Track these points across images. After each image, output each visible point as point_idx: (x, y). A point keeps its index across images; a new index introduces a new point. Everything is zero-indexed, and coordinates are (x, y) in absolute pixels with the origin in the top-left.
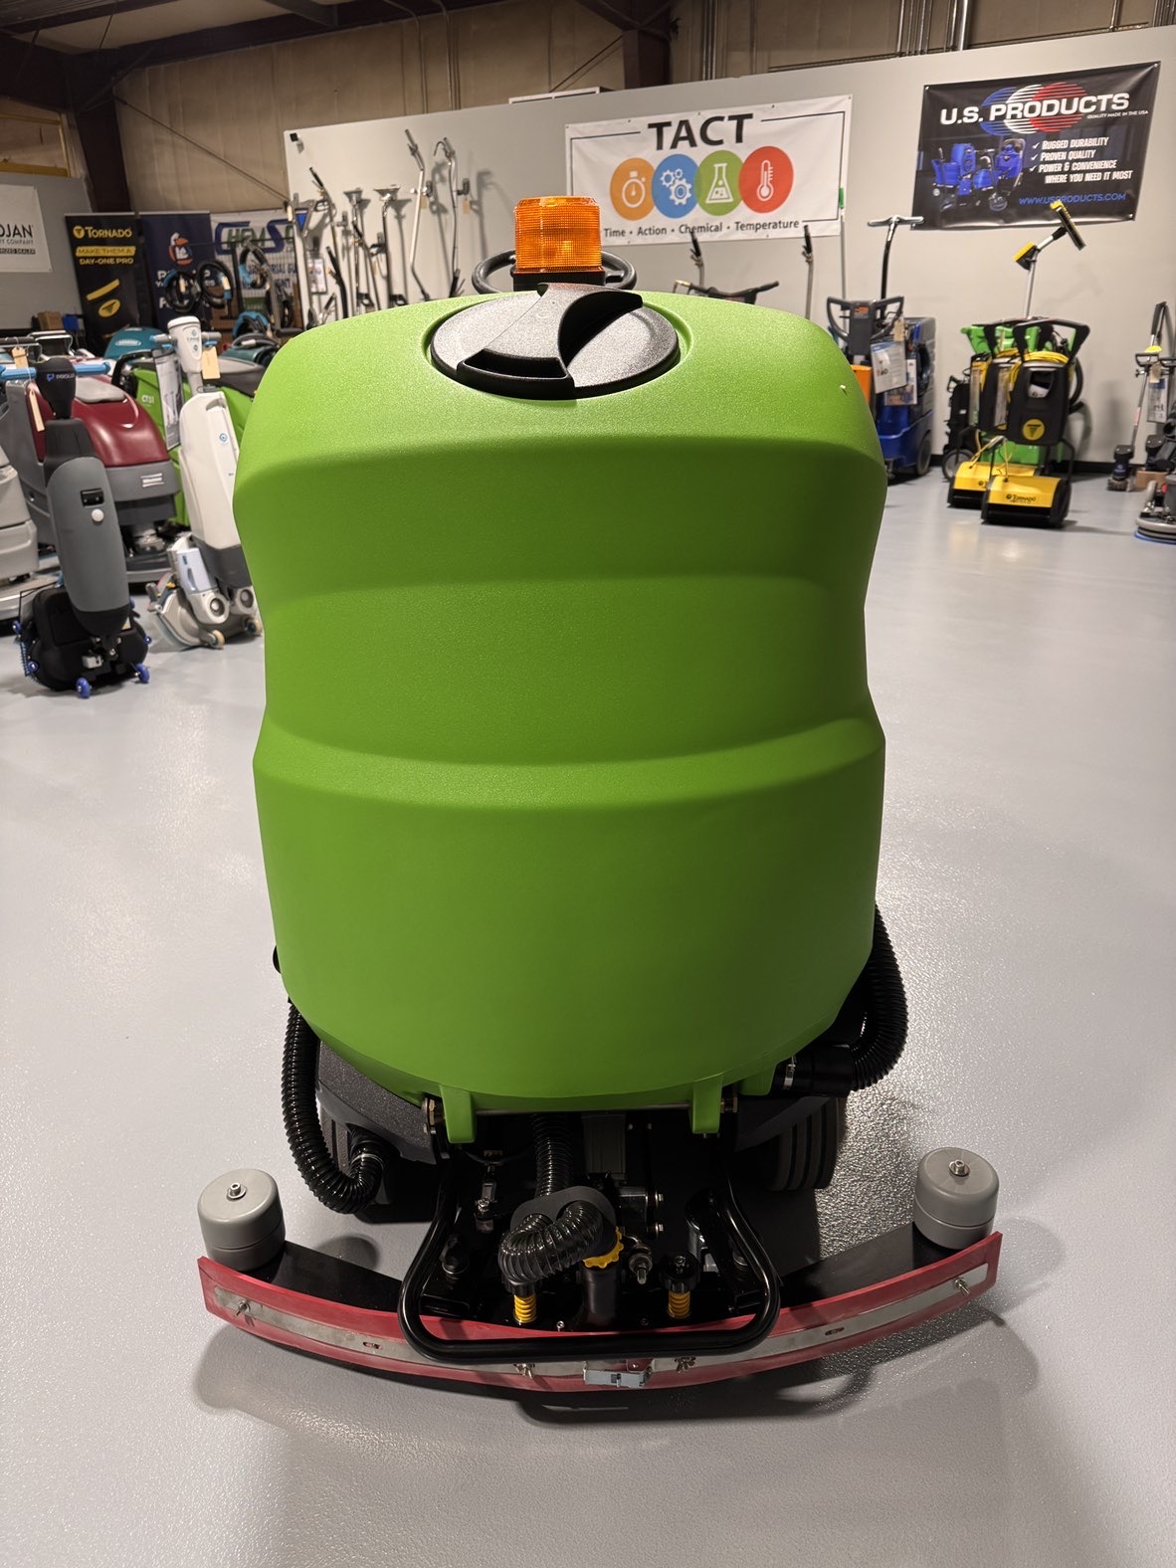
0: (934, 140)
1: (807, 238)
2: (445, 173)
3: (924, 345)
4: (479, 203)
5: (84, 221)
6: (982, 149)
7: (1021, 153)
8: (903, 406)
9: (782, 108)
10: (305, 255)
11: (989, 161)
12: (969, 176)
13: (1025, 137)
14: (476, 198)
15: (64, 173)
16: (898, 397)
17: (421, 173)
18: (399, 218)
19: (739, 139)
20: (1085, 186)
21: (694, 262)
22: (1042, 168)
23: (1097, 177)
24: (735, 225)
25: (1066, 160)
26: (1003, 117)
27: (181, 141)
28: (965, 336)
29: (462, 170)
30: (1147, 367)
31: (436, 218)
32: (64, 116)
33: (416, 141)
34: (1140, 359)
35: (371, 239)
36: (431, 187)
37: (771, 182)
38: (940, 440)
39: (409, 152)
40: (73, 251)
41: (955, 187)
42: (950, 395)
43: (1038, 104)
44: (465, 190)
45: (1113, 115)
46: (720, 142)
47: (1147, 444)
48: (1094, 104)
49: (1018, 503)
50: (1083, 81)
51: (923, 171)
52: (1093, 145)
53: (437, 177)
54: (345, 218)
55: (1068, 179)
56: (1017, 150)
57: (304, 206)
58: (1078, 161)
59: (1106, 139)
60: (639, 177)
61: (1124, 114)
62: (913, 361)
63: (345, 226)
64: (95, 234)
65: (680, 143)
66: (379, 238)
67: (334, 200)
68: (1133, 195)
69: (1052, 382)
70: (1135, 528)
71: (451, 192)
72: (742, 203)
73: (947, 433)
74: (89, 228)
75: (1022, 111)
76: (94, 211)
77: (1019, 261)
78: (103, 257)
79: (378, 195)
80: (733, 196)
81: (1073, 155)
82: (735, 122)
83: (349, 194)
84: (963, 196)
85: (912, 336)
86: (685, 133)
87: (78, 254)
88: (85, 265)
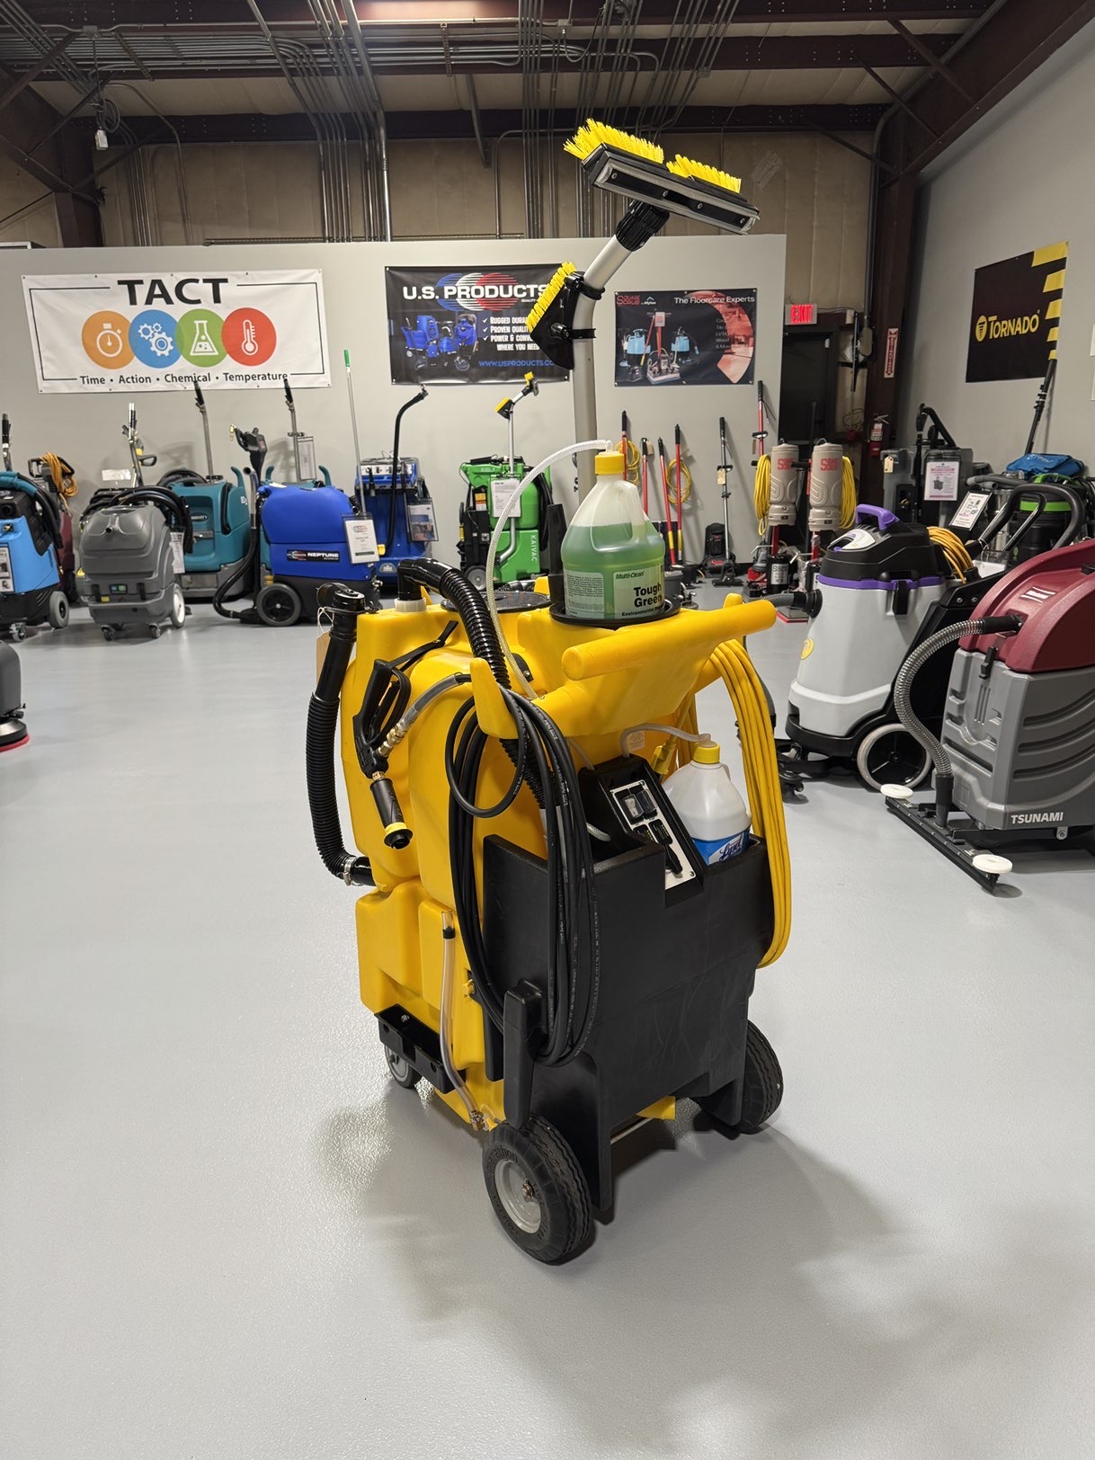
0: (400, 313)
1: (288, 388)
6: (443, 320)
7: (474, 325)
9: (256, 276)
12: (435, 342)
13: (476, 313)
19: (217, 299)
20: (529, 354)
21: (198, 410)
22: (493, 338)
24: (224, 376)
25: (511, 333)
26: (456, 296)
41: (424, 350)
43: (481, 288)
46: (198, 302)
48: (525, 291)
50: (514, 273)
51: (395, 336)
55: (515, 347)
56: (471, 323)
58: (520, 334)
60: (114, 329)
65: (154, 299)
72: (228, 356)
75: (470, 293)
77: (499, 412)
81: (515, 329)
82: (210, 285)
84: (432, 358)
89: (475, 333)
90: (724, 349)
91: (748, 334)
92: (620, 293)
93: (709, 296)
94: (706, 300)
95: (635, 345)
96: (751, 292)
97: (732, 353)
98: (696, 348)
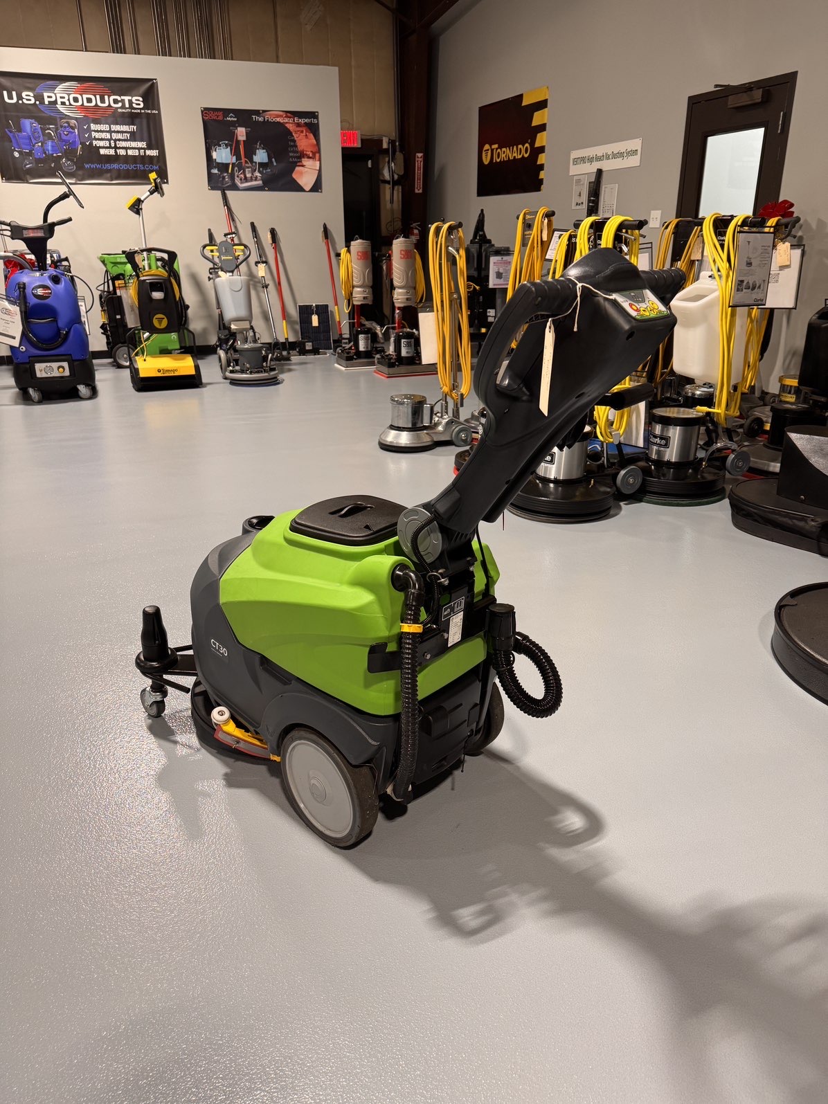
6: (45, 124)
7: (76, 130)
12: (40, 144)
13: (76, 119)
20: (129, 159)
22: (95, 143)
23: (136, 153)
25: (111, 139)
26: (55, 102)
28: (100, 262)
41: (31, 151)
43: (79, 96)
45: (135, 111)
48: (119, 101)
49: (167, 374)
50: (109, 85)
52: (128, 130)
55: (116, 152)
56: (72, 128)
58: (119, 140)
59: (135, 127)
61: (143, 111)
68: (164, 167)
75: (69, 100)
81: (115, 136)
84: (39, 159)
89: (77, 137)
90: (297, 162)
91: (315, 150)
92: (206, 109)
93: (281, 116)
94: (278, 120)
95: (222, 155)
96: (313, 115)
97: (303, 166)
98: (273, 160)
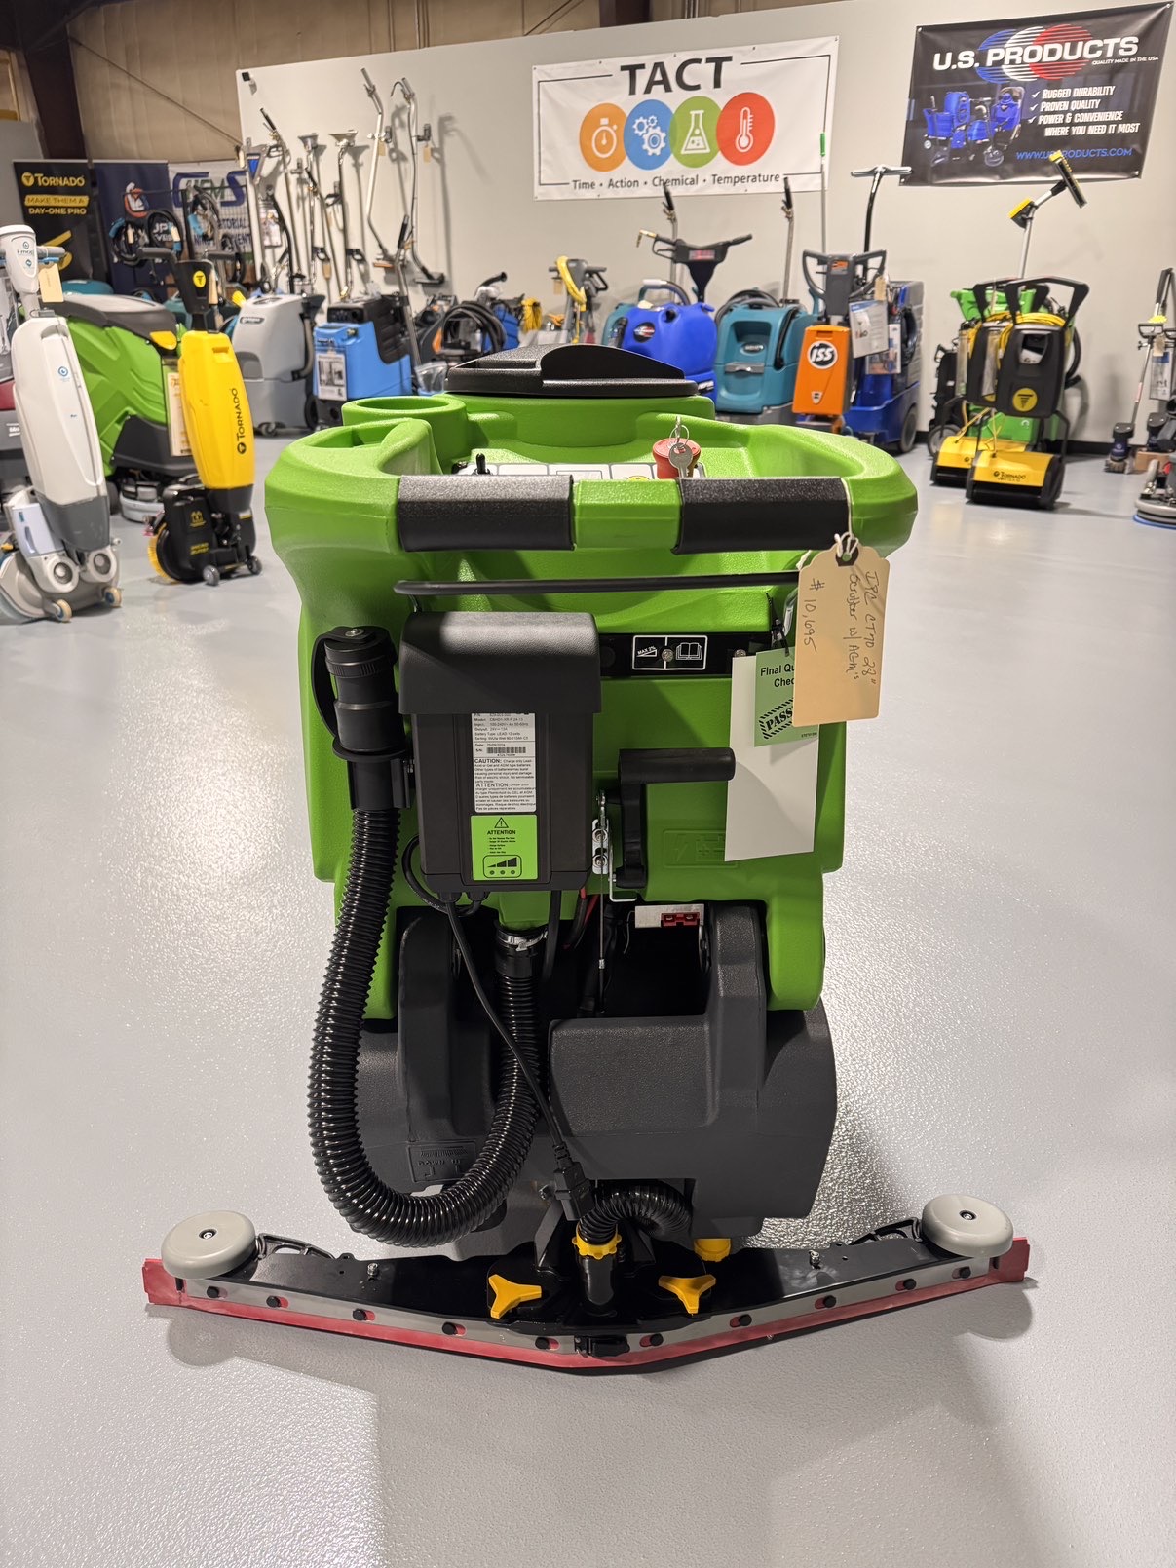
0: (925, 85)
1: (788, 192)
2: (405, 117)
3: (910, 310)
4: (440, 150)
5: (34, 168)
6: (978, 98)
7: (1020, 102)
8: (886, 375)
9: (765, 51)
10: (257, 204)
11: (985, 111)
12: (963, 127)
13: (1024, 84)
14: (437, 146)
15: (14, 116)
16: (881, 365)
17: (380, 116)
18: (357, 166)
19: (717, 84)
20: (1089, 141)
21: (667, 217)
22: (1043, 119)
23: (1101, 130)
24: (712, 178)
25: (1068, 111)
26: (1001, 62)
27: (137, 85)
28: (955, 300)
29: (423, 115)
30: (1151, 339)
31: (396, 165)
32: (13, 55)
33: (374, 82)
34: (1142, 328)
35: (327, 188)
36: (390, 133)
37: (750, 131)
38: (926, 414)
39: (366, 93)
40: (22, 200)
41: (947, 139)
42: (938, 365)
43: (1039, 49)
44: (426, 137)
45: (1121, 61)
46: (697, 87)
47: (1148, 422)
48: (1100, 48)
49: (1006, 481)
50: (1089, 23)
51: (914, 120)
52: (1099, 94)
53: (397, 122)
54: (300, 165)
55: (1070, 131)
56: (1016, 99)
57: (257, 151)
58: (1080, 111)
59: (1112, 88)
60: (610, 125)
61: (1133, 60)
62: (898, 326)
63: (300, 174)
64: (45, 182)
65: (654, 87)
66: (335, 187)
67: (288, 147)
68: (1139, 151)
69: (1046, 347)
70: (1134, 511)
71: (411, 137)
72: (719, 154)
73: (933, 407)
74: (39, 176)
75: (1022, 56)
76: (45, 157)
77: (1015, 218)
78: (54, 207)
79: (334, 140)
80: (711, 148)
81: (1075, 105)
82: (713, 66)
83: (303, 139)
84: (958, 149)
85: (897, 298)
86: (660, 77)
87: (27, 203)
88: (34, 215)
89: (1018, 112)
